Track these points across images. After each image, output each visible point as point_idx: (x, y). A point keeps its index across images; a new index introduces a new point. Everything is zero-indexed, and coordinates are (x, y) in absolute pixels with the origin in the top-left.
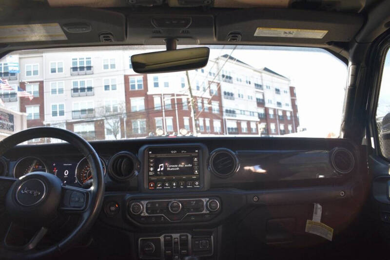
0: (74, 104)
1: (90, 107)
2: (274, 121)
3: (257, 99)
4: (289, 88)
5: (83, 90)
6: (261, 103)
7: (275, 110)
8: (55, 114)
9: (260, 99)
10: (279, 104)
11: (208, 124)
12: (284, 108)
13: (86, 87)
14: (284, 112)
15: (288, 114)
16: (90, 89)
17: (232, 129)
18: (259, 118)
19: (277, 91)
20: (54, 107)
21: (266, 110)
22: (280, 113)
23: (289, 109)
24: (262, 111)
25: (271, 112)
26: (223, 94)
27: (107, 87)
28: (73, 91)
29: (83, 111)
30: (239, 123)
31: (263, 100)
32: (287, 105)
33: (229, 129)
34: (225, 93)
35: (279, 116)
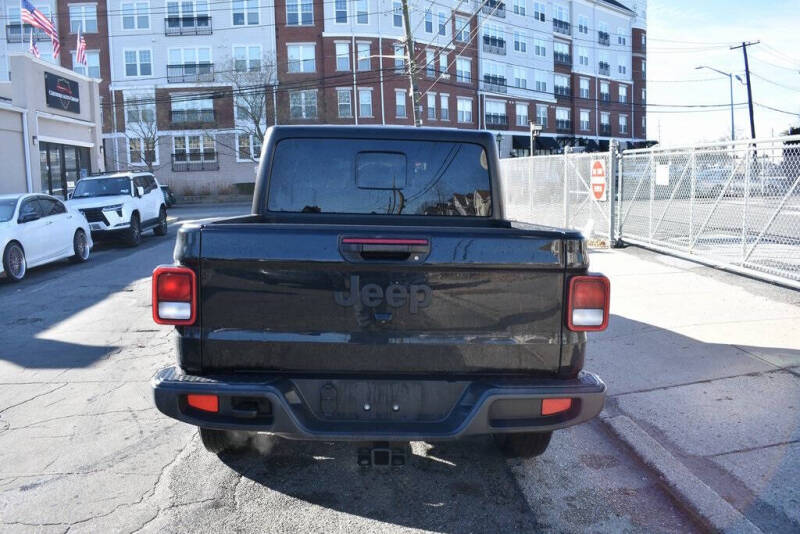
0: (171, 50)
1: (205, 60)
2: (587, 104)
3: (556, 55)
4: (630, 33)
5: (188, 21)
6: (563, 64)
7: (593, 81)
8: (131, 70)
9: (562, 55)
10: (604, 66)
11: (445, 104)
12: (614, 76)
13: (195, 15)
14: (614, 86)
15: (622, 92)
16: (203, 20)
17: (496, 117)
18: (556, 96)
19: (604, 37)
20: (130, 55)
21: (574, 79)
22: (605, 89)
23: (627, 78)
24: (563, 81)
25: (584, 85)
26: (481, 41)
27: (238, 18)
28: (167, 23)
29: (189, 66)
30: (511, 107)
31: (569, 58)
32: (622, 70)
33: (488, 116)
34: (487, 39)
35: (601, 95)
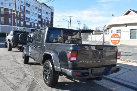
2: (44, 24)
3: (39, 15)
4: (51, 12)
6: (40, 17)
7: (45, 20)
9: (40, 15)
10: (47, 18)
11: (18, 22)
14: (48, 21)
15: (50, 22)
17: (28, 25)
18: (39, 22)
19: (47, 13)
21: (42, 19)
22: (47, 22)
23: (50, 20)
24: (40, 20)
25: (43, 21)
30: (31, 23)
31: (41, 16)
33: (27, 25)
34: (27, 11)
35: (46, 23)
